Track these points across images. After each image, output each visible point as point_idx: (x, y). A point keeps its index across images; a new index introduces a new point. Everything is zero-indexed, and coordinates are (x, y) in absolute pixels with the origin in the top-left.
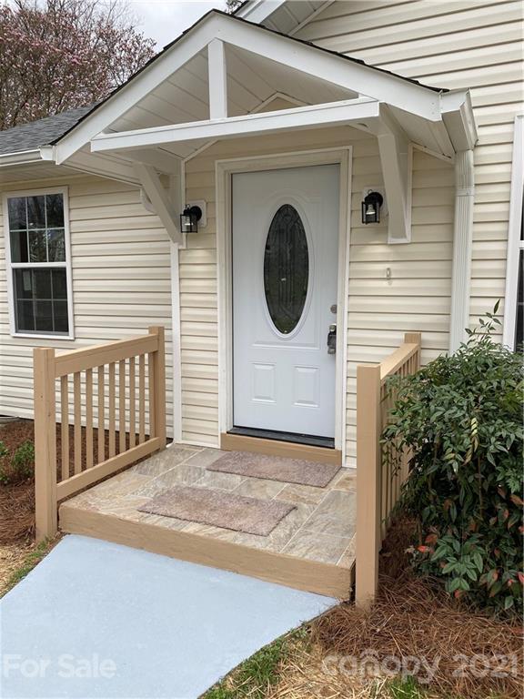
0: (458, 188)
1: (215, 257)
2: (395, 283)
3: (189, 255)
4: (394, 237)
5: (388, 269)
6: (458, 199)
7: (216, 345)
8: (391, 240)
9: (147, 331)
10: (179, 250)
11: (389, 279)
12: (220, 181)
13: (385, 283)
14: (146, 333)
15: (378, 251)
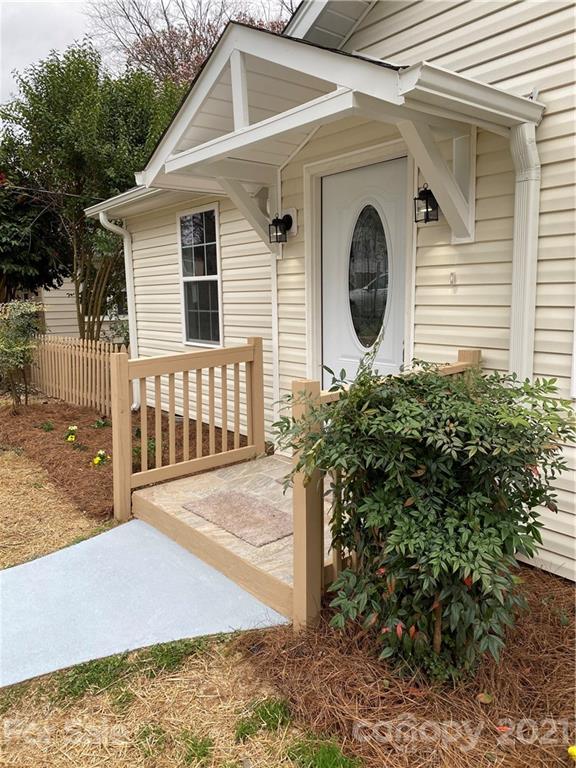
0: (518, 174)
1: (303, 266)
2: (461, 291)
3: (285, 265)
4: (458, 236)
5: (452, 274)
6: (517, 185)
7: (305, 358)
8: (456, 240)
9: (246, 340)
10: (277, 261)
11: (454, 285)
12: (307, 187)
13: (449, 291)
14: (244, 342)
15: (442, 253)
